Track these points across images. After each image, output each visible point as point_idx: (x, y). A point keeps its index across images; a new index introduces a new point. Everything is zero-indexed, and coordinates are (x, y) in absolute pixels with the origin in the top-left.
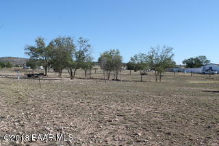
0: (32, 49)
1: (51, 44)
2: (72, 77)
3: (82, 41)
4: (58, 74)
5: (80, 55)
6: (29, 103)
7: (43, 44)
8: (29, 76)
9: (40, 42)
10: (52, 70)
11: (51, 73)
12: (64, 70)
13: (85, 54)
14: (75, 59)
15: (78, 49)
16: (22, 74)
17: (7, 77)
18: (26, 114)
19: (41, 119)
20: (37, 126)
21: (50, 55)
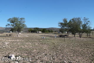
0: (61, 24)
1: (70, 21)
2: (80, 37)
3: (85, 19)
4: (73, 35)
5: (84, 26)
6: (58, 49)
7: (66, 21)
8: (60, 36)
9: (65, 20)
10: (71, 33)
11: (70, 35)
12: (77, 34)
13: (87, 25)
14: (82, 28)
15: (83, 23)
16: (57, 35)
17: (51, 36)
18: (56, 54)
19: (63, 57)
20: (60, 60)
21: (70, 27)
